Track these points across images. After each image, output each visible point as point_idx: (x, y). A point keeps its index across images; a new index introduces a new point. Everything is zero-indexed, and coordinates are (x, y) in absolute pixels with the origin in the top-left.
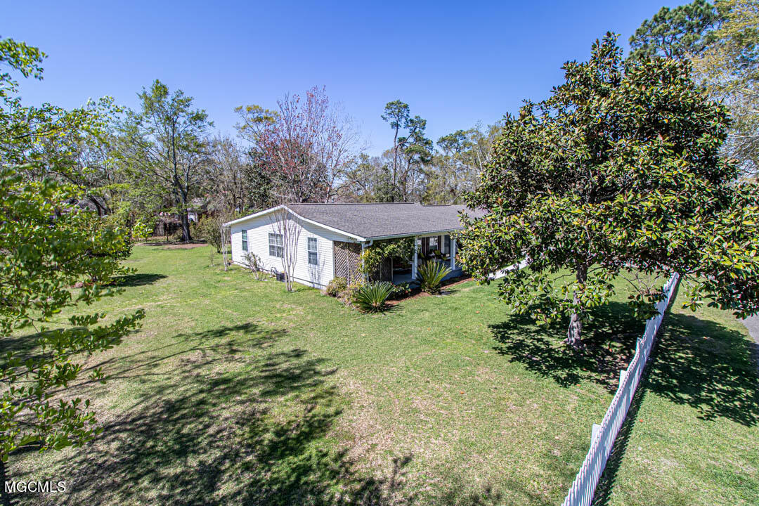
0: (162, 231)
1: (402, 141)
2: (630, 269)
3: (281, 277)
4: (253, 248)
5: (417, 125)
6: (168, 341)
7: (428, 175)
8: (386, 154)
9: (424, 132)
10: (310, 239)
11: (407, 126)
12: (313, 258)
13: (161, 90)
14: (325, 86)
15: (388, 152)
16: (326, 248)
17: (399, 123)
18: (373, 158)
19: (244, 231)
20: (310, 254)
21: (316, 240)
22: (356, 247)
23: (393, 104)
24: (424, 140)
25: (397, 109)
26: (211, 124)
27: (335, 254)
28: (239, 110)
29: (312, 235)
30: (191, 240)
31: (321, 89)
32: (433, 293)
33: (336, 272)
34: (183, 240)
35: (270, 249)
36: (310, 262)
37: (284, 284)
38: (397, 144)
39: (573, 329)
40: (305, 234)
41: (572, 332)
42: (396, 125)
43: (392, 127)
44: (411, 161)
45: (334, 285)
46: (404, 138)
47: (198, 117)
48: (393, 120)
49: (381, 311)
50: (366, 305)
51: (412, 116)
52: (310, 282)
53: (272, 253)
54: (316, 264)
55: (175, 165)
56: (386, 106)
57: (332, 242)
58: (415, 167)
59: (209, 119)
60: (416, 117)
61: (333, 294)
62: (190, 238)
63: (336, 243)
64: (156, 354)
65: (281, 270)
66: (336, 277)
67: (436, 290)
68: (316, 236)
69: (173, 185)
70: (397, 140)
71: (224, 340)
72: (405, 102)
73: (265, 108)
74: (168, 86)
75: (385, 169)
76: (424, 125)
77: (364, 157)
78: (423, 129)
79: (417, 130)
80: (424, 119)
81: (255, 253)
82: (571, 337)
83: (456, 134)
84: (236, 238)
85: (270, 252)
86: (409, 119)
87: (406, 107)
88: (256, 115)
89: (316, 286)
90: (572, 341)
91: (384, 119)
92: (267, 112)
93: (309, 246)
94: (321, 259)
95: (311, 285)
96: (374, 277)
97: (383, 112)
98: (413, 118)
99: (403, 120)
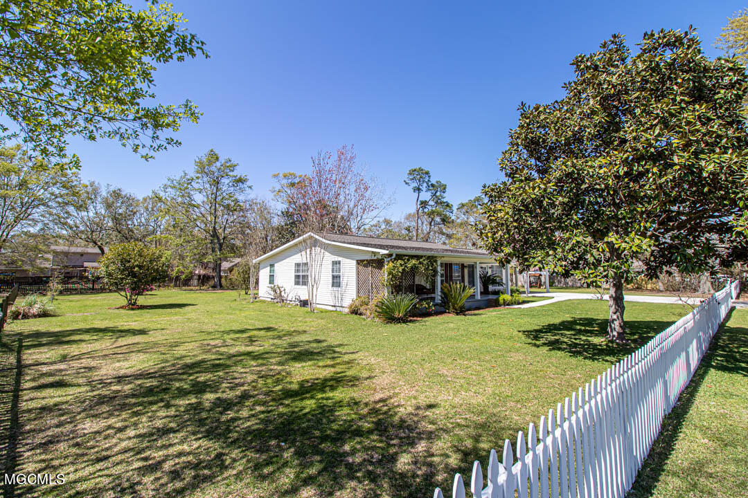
0: (195, 282)
1: (424, 204)
2: (670, 273)
3: (304, 303)
4: (279, 281)
5: (438, 189)
6: (191, 334)
7: (449, 236)
8: (409, 217)
9: (445, 195)
10: (335, 263)
11: (429, 190)
12: (336, 281)
13: (214, 157)
14: (353, 145)
15: (410, 215)
16: (349, 268)
17: (420, 187)
18: (395, 222)
19: (272, 266)
20: (334, 277)
21: (339, 263)
22: (378, 263)
23: (415, 170)
24: (444, 203)
25: (419, 176)
26: (250, 187)
27: (358, 273)
28: (276, 176)
29: (337, 258)
30: (221, 287)
31: (349, 147)
32: (457, 314)
33: (358, 292)
34: (214, 287)
35: (295, 278)
36: (333, 286)
37: (308, 309)
38: (419, 207)
39: (613, 322)
40: (329, 258)
41: (613, 325)
42: (418, 190)
43: (414, 191)
44: (432, 224)
45: (357, 303)
46: (426, 201)
47: (241, 180)
48: (415, 185)
49: (404, 322)
50: (389, 316)
51: (433, 181)
52: (332, 306)
53: (297, 283)
54: (339, 286)
55: (215, 217)
56: (408, 172)
57: (355, 262)
58: (436, 229)
59: (248, 183)
60: (437, 182)
61: (355, 312)
62: (221, 286)
63: (359, 262)
64: (179, 340)
65: (303, 298)
66: (358, 296)
67: (461, 311)
68: (340, 259)
69: (211, 236)
70: (419, 203)
71: (245, 335)
72: (426, 169)
73: (298, 174)
74: (219, 155)
75: (408, 229)
76: (445, 189)
77: (387, 222)
78: (444, 192)
79: (438, 194)
80: (445, 183)
81: (280, 285)
82: (612, 331)
83: (475, 200)
84: (264, 274)
85: (295, 281)
86: (430, 183)
87: (427, 173)
88: (290, 181)
89: (338, 309)
90: (614, 336)
91: (407, 183)
92: (300, 177)
93: (333, 269)
94: (344, 281)
95: (334, 309)
96: (397, 289)
97: (406, 177)
98: (434, 182)
99: (425, 185)
